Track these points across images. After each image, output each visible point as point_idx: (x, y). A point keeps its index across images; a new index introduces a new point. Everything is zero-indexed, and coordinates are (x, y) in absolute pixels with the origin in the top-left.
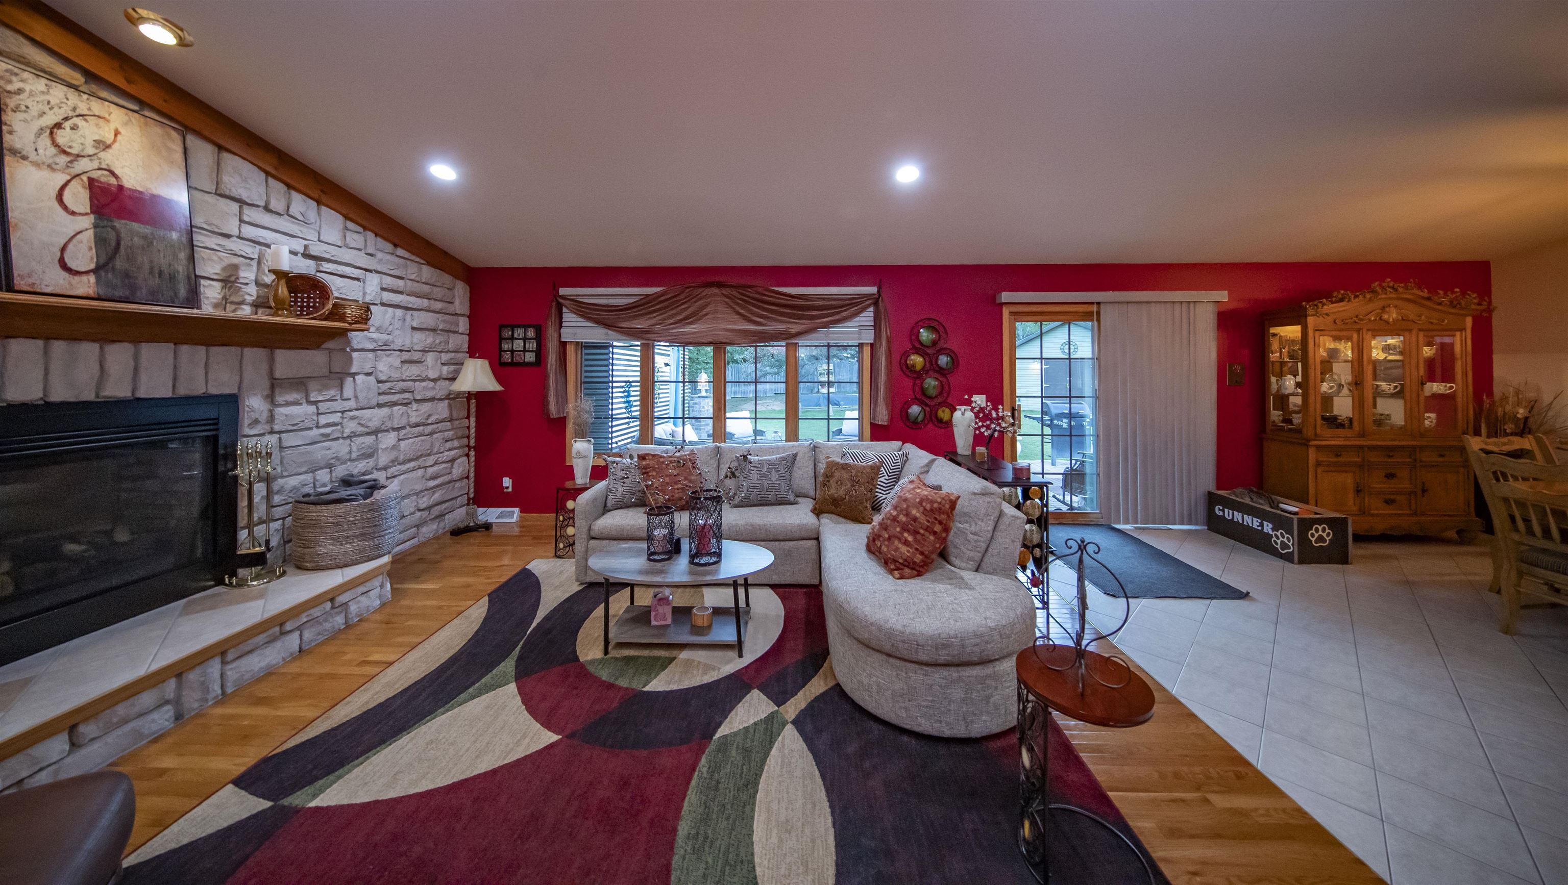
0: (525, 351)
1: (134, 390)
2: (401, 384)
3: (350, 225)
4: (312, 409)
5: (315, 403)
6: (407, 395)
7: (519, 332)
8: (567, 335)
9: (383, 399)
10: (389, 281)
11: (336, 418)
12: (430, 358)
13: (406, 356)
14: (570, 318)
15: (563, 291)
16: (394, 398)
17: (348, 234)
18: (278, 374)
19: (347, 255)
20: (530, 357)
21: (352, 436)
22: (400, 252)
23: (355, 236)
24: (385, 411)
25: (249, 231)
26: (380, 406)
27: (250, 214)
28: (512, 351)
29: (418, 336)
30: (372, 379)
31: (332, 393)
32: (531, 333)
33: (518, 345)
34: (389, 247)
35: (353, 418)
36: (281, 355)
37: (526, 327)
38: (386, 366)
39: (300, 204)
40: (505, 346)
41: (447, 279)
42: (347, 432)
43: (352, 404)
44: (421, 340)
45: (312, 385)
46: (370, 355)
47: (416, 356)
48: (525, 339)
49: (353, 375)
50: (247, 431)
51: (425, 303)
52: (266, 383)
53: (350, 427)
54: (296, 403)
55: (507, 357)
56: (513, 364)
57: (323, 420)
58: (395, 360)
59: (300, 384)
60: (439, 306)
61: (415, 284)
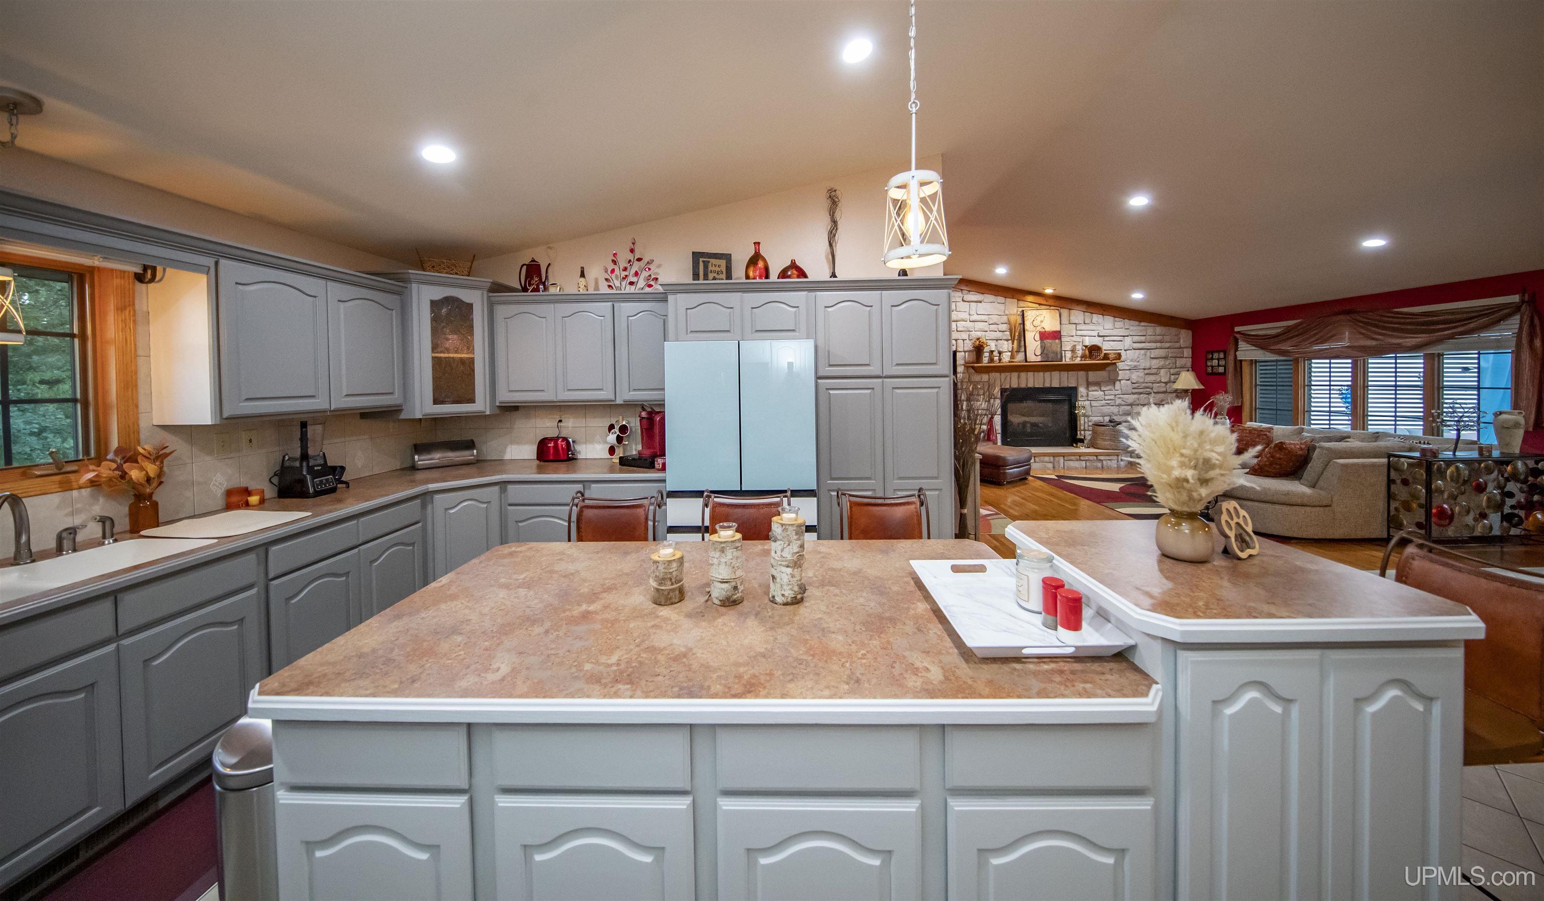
0: (1219, 366)
1: (1044, 384)
2: (1144, 385)
3: (1117, 319)
4: (1102, 393)
5: (1104, 391)
6: (1148, 390)
7: (1216, 355)
8: (1240, 356)
9: (1134, 391)
10: (1136, 338)
11: (1112, 397)
12: (1163, 372)
13: (1146, 371)
14: (1242, 345)
15: (1237, 329)
16: (1141, 391)
17: (1116, 323)
18: (1090, 380)
19: (1115, 332)
20: (1221, 370)
21: (1119, 405)
22: (1143, 324)
23: (1119, 323)
24: (1136, 396)
25: (1079, 333)
26: (1133, 394)
27: (1079, 327)
28: (1212, 367)
29: (1155, 361)
30: (1129, 382)
31: (1109, 387)
32: (1222, 355)
33: (1215, 362)
34: (1137, 323)
35: (1119, 398)
36: (1091, 374)
37: (1219, 352)
38: (1135, 376)
39: (1096, 318)
40: (1209, 364)
41: (1174, 330)
42: (1117, 403)
43: (1119, 392)
44: (1155, 363)
45: (1102, 384)
46: (1128, 372)
47: (1154, 371)
48: (1218, 359)
49: (1120, 380)
50: (1080, 399)
51: (1159, 345)
52: (1085, 383)
53: (1118, 401)
54: (1096, 391)
55: (1209, 369)
56: (1213, 374)
57: (1107, 398)
58: (1141, 373)
59: (1098, 384)
60: (1168, 345)
61: (1152, 337)
